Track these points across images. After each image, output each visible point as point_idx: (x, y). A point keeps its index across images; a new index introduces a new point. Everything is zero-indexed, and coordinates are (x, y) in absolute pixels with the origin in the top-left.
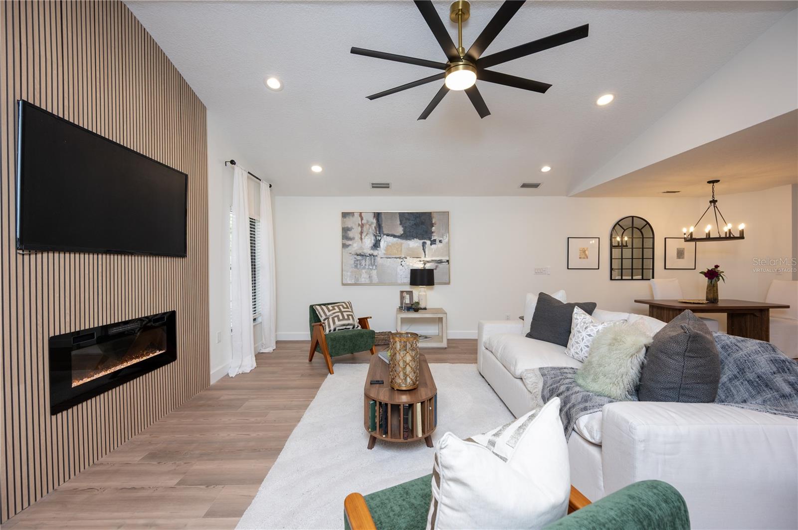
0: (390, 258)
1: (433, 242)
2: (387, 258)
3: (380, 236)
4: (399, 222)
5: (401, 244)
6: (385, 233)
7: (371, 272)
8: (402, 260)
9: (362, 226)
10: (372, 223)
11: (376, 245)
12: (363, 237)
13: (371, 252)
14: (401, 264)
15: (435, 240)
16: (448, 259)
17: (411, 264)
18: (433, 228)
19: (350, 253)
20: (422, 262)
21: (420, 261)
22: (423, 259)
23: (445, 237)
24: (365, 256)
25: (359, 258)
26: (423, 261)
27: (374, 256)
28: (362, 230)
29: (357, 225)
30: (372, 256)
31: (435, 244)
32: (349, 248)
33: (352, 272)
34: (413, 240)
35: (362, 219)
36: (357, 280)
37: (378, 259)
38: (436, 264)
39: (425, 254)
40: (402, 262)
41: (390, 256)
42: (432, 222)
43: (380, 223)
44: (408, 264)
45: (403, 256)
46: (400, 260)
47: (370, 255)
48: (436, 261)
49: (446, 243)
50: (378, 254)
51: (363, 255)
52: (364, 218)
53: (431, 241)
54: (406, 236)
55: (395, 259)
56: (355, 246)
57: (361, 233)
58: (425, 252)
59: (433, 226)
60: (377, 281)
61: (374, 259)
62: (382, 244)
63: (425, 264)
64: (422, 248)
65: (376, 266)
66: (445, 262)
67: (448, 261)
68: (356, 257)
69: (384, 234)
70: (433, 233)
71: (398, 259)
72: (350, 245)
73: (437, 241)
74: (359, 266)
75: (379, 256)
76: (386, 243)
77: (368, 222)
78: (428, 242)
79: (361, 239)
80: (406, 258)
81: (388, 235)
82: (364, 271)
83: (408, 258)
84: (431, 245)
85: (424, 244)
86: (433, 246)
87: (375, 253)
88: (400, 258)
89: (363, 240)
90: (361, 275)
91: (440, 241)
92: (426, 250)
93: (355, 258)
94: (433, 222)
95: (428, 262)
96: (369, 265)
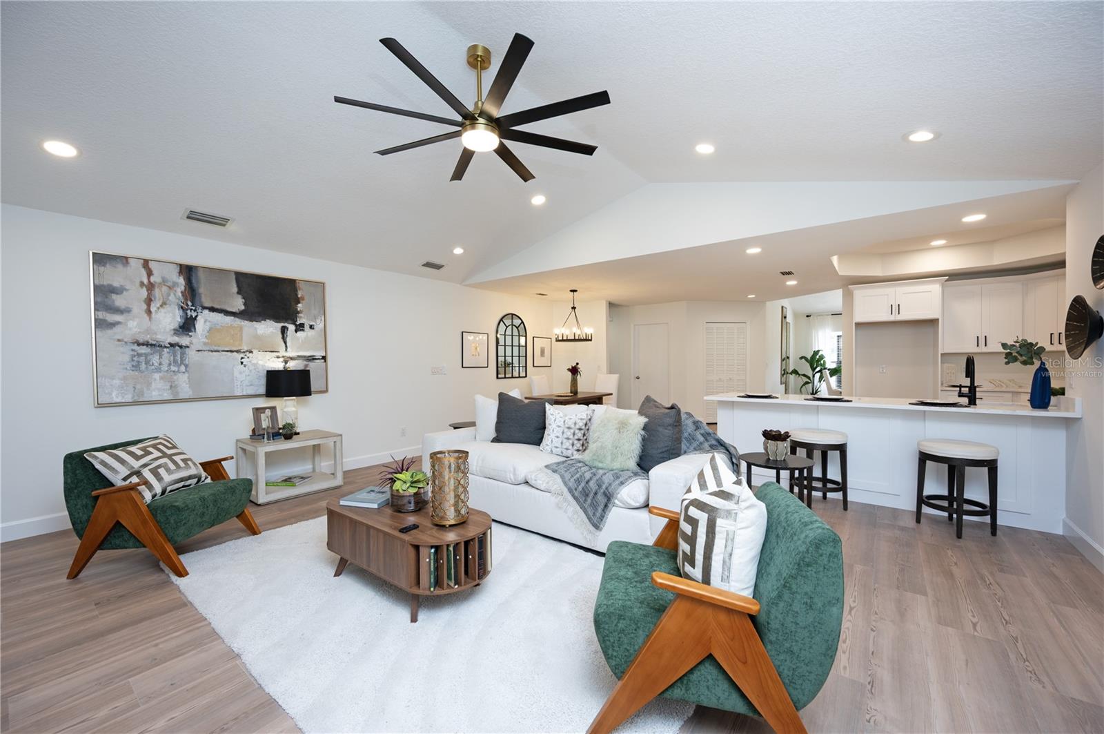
0: (218, 351)
1: (300, 328)
2: (212, 351)
3: (195, 311)
4: (235, 289)
5: (241, 328)
6: (206, 305)
7: (175, 378)
8: (242, 355)
9: (151, 287)
10: (175, 284)
11: (187, 326)
12: (153, 309)
13: (175, 339)
14: (242, 363)
15: (302, 325)
16: (324, 355)
17: (260, 362)
18: (299, 305)
19: (119, 340)
20: (282, 359)
21: (278, 357)
22: (282, 353)
23: (318, 321)
24: (160, 346)
25: (143, 351)
26: (283, 357)
27: (181, 347)
28: (149, 294)
29: (138, 284)
30: (177, 347)
31: (303, 330)
32: (117, 329)
33: (125, 378)
34: (263, 322)
35: (150, 273)
36: (141, 393)
37: (191, 353)
38: (305, 363)
39: (286, 347)
40: (242, 358)
41: (216, 348)
42: (297, 295)
43: (195, 285)
44: (254, 361)
45: (246, 349)
46: (240, 355)
47: (172, 345)
48: (305, 357)
49: (321, 330)
50: (191, 343)
51: (152, 345)
52: (155, 272)
53: (296, 325)
54: (248, 314)
55: (229, 353)
56: (134, 326)
57: (149, 301)
58: (285, 343)
59: (299, 303)
60: (191, 393)
61: (183, 354)
62: (200, 325)
63: (286, 362)
64: (280, 336)
65: (186, 366)
66: (319, 359)
67: (324, 358)
68: (135, 347)
69: (204, 308)
70: (298, 312)
71: (235, 353)
72: (118, 323)
73: (307, 327)
74: (143, 366)
75: (194, 348)
76: (208, 324)
77: (164, 281)
78: (291, 327)
79: (149, 312)
80: (252, 352)
81: (212, 309)
82: (157, 376)
83: (255, 351)
84: (296, 331)
85: (284, 330)
86: (299, 333)
87: (184, 341)
88: (238, 351)
89: (153, 315)
90: (149, 384)
91: (311, 327)
92: (288, 340)
93: (133, 350)
94: (299, 296)
95: (292, 359)
96: (170, 365)
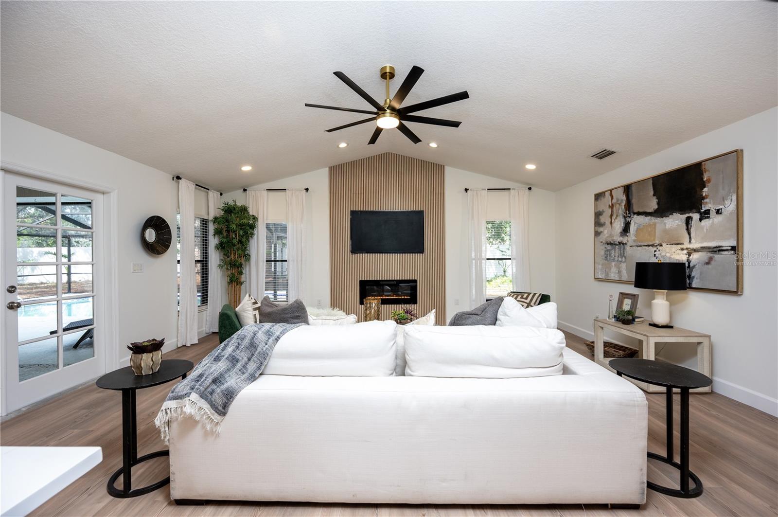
0: (640, 246)
1: (705, 215)
2: (638, 246)
3: (630, 217)
4: (652, 193)
5: (655, 224)
6: (636, 211)
7: (620, 265)
8: (655, 249)
9: (612, 207)
10: (622, 200)
11: (626, 230)
12: (613, 221)
13: (620, 239)
14: (655, 255)
15: (707, 212)
16: (734, 243)
17: (668, 255)
18: (705, 190)
19: (601, 242)
20: (685, 252)
21: (682, 249)
22: (686, 245)
23: (727, 202)
24: (615, 244)
25: (609, 248)
26: (687, 249)
27: (623, 244)
28: (612, 211)
29: (608, 206)
30: (622, 245)
31: (708, 217)
32: (601, 236)
33: (602, 265)
34: (670, 216)
35: (612, 198)
36: (607, 274)
37: (628, 248)
38: (710, 255)
39: (690, 238)
40: (655, 251)
41: (640, 244)
42: (702, 179)
43: (630, 198)
44: (663, 254)
45: (657, 242)
46: (652, 249)
47: (620, 243)
48: (709, 248)
49: (731, 213)
50: (628, 241)
51: (612, 244)
52: (614, 197)
53: (701, 214)
54: (662, 212)
55: (647, 247)
56: (606, 232)
57: (611, 216)
58: (689, 234)
59: (705, 187)
60: (627, 277)
61: (624, 249)
62: (633, 228)
63: (689, 254)
64: (685, 227)
65: (625, 258)
66: (727, 250)
67: (733, 248)
68: (606, 246)
69: (634, 214)
70: (704, 198)
71: (651, 247)
72: (601, 232)
73: (713, 213)
74: (609, 257)
75: (629, 244)
76: (636, 225)
77: (618, 200)
78: (696, 216)
79: (611, 223)
80: (661, 245)
81: (639, 214)
82: (613, 264)
83: (664, 245)
84: (701, 220)
85: (688, 221)
86: (705, 222)
87: (624, 240)
88: (653, 245)
89: (613, 225)
90: (610, 269)
91: (718, 212)
92: (692, 230)
93: (605, 248)
94: (705, 179)
95: (695, 250)
96: (618, 256)
